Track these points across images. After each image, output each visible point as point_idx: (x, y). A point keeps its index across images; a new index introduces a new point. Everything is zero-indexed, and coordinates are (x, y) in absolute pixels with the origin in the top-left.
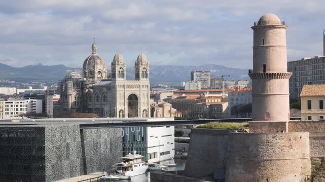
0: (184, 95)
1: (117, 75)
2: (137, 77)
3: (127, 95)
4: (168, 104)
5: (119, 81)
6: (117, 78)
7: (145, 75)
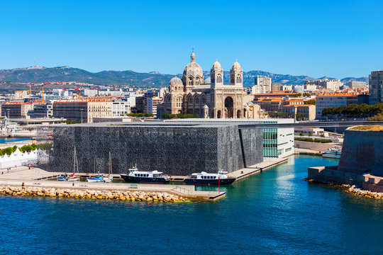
0: (268, 98)
1: (216, 81)
2: (233, 82)
3: (224, 98)
4: (257, 105)
5: (218, 85)
6: (216, 83)
7: (239, 80)
